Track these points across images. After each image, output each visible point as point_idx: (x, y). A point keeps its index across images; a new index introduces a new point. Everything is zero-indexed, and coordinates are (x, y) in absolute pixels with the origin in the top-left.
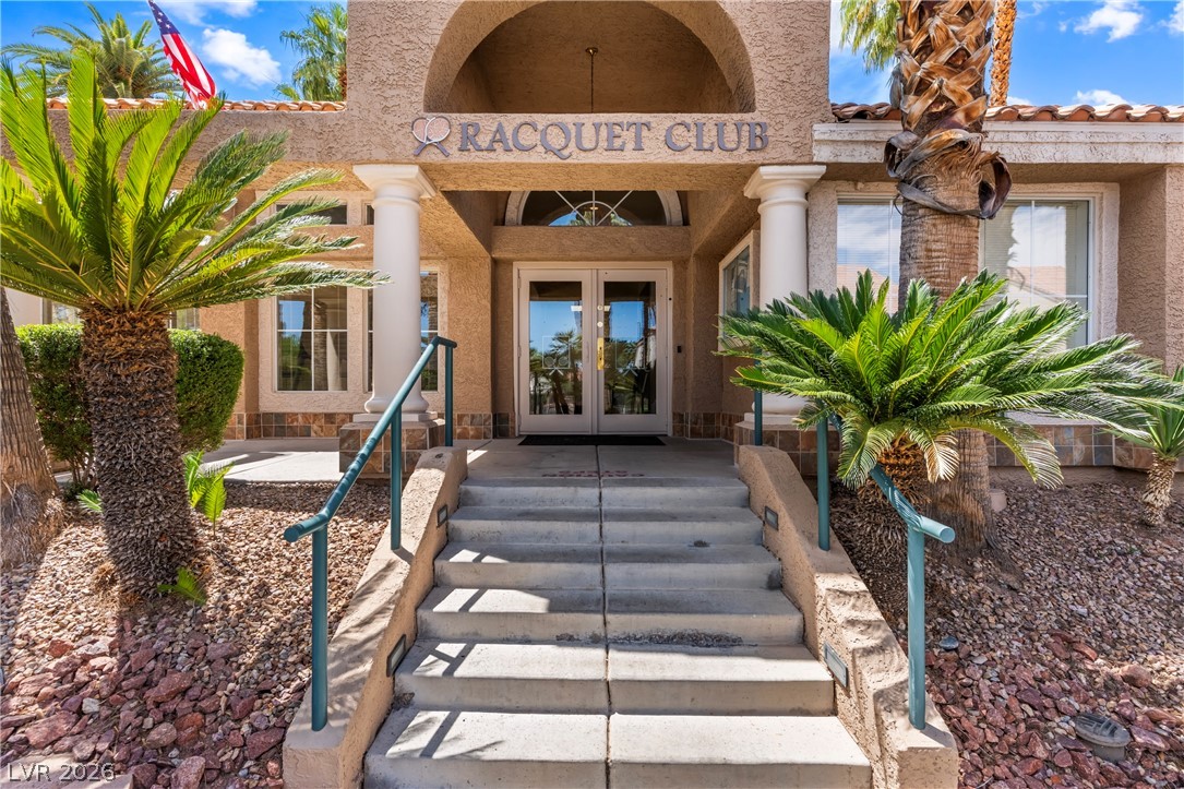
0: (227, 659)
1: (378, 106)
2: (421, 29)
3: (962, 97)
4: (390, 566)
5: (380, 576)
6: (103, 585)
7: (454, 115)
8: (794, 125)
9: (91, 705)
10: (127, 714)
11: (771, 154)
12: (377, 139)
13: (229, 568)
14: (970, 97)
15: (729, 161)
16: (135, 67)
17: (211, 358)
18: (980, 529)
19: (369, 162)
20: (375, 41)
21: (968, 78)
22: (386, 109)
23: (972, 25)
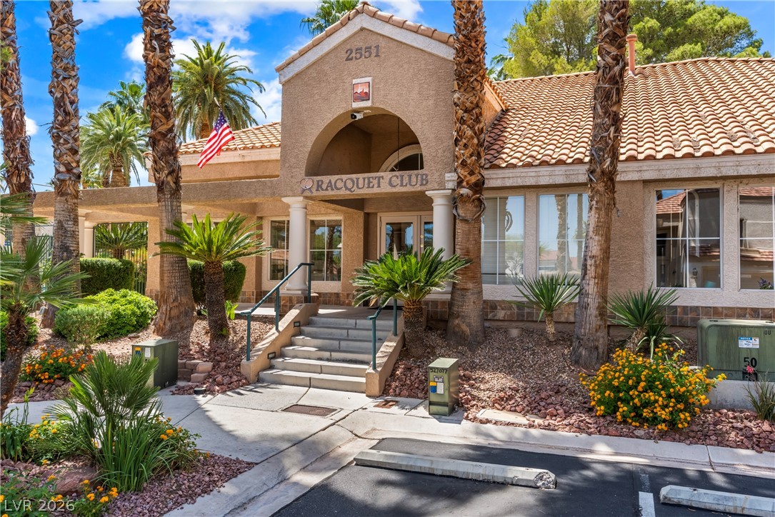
0: (232, 350)
1: (290, 176)
2: (304, 146)
3: (465, 176)
4: (274, 334)
5: (270, 336)
6: (207, 333)
7: (315, 177)
8: (438, 174)
9: (205, 354)
10: (212, 355)
11: (429, 186)
12: (289, 188)
13: (235, 332)
14: (468, 176)
15: (413, 190)
16: (215, 74)
17: (235, 270)
18: (468, 336)
19: (286, 196)
20: (289, 152)
21: (467, 170)
22: (292, 177)
23: (468, 150)
